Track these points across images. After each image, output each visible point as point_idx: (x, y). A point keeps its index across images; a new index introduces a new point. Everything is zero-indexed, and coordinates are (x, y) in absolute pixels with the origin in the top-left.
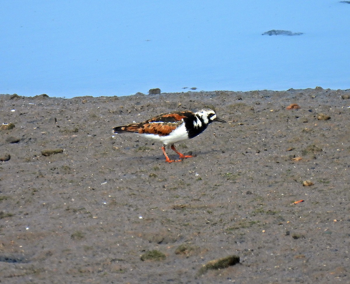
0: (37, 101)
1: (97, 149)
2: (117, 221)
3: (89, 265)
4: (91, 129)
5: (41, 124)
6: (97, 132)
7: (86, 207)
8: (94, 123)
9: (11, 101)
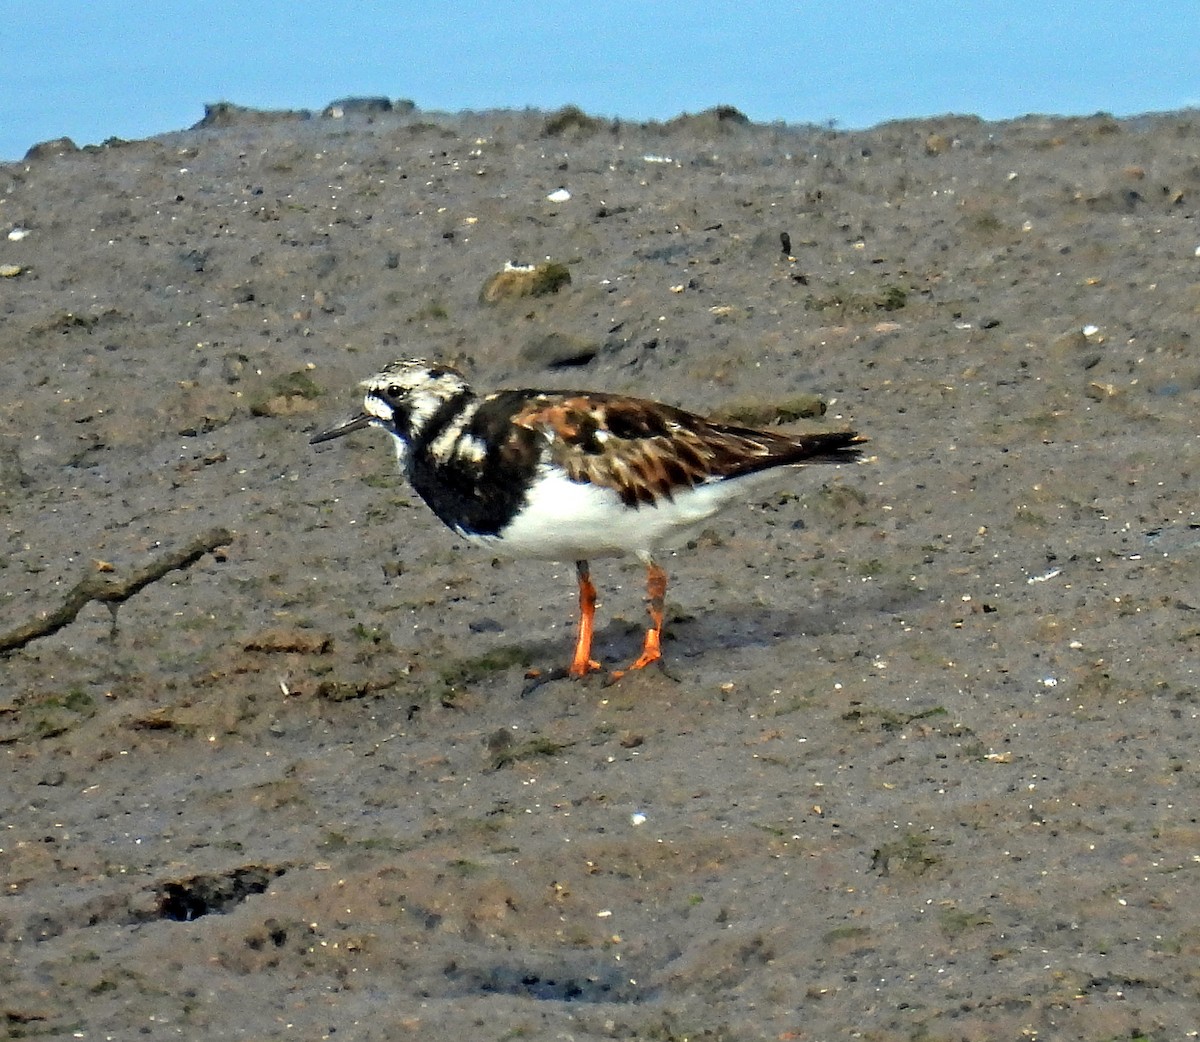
0: (688, 145)
1: (1006, 395)
2: (1116, 775)
3: (966, 1009)
4: (970, 288)
5: (708, 268)
6: (1005, 305)
7: (947, 702)
8: (986, 258)
9: (550, 142)
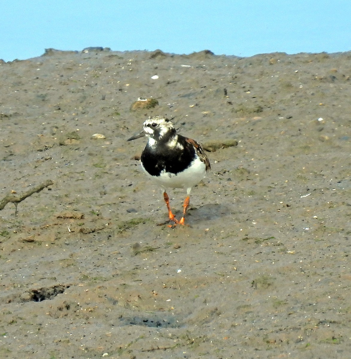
0: (196, 62)
1: (294, 139)
2: (327, 258)
3: (281, 330)
4: (282, 106)
5: (201, 99)
6: (294, 111)
7: (275, 235)
8: (288, 96)
9: (152, 60)
